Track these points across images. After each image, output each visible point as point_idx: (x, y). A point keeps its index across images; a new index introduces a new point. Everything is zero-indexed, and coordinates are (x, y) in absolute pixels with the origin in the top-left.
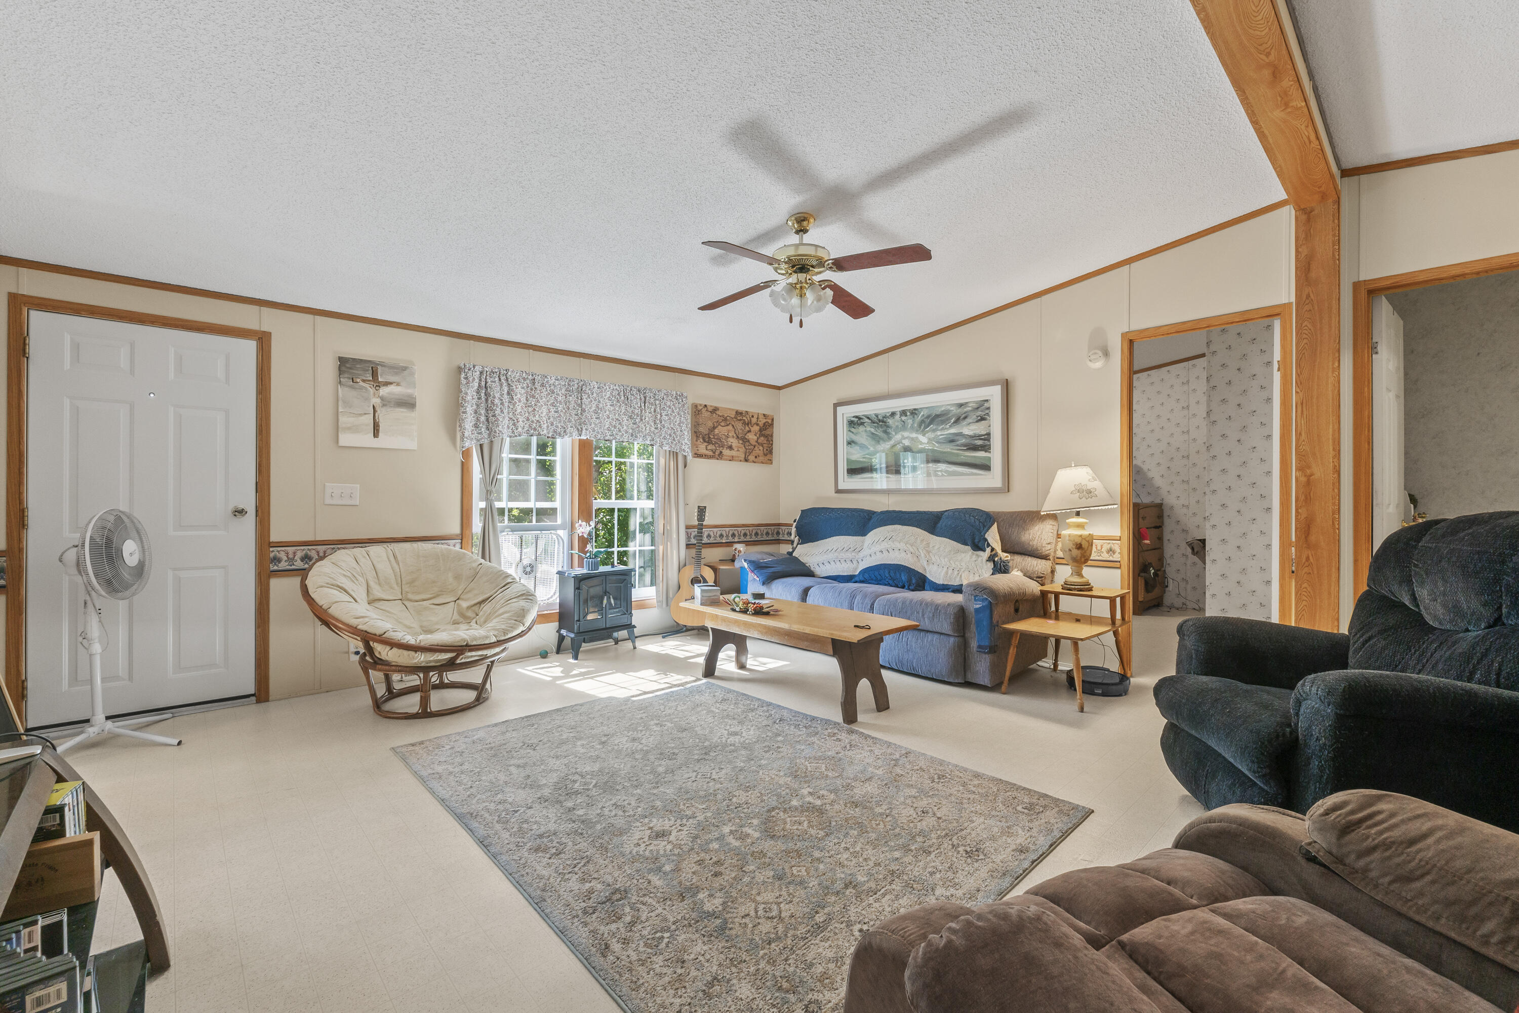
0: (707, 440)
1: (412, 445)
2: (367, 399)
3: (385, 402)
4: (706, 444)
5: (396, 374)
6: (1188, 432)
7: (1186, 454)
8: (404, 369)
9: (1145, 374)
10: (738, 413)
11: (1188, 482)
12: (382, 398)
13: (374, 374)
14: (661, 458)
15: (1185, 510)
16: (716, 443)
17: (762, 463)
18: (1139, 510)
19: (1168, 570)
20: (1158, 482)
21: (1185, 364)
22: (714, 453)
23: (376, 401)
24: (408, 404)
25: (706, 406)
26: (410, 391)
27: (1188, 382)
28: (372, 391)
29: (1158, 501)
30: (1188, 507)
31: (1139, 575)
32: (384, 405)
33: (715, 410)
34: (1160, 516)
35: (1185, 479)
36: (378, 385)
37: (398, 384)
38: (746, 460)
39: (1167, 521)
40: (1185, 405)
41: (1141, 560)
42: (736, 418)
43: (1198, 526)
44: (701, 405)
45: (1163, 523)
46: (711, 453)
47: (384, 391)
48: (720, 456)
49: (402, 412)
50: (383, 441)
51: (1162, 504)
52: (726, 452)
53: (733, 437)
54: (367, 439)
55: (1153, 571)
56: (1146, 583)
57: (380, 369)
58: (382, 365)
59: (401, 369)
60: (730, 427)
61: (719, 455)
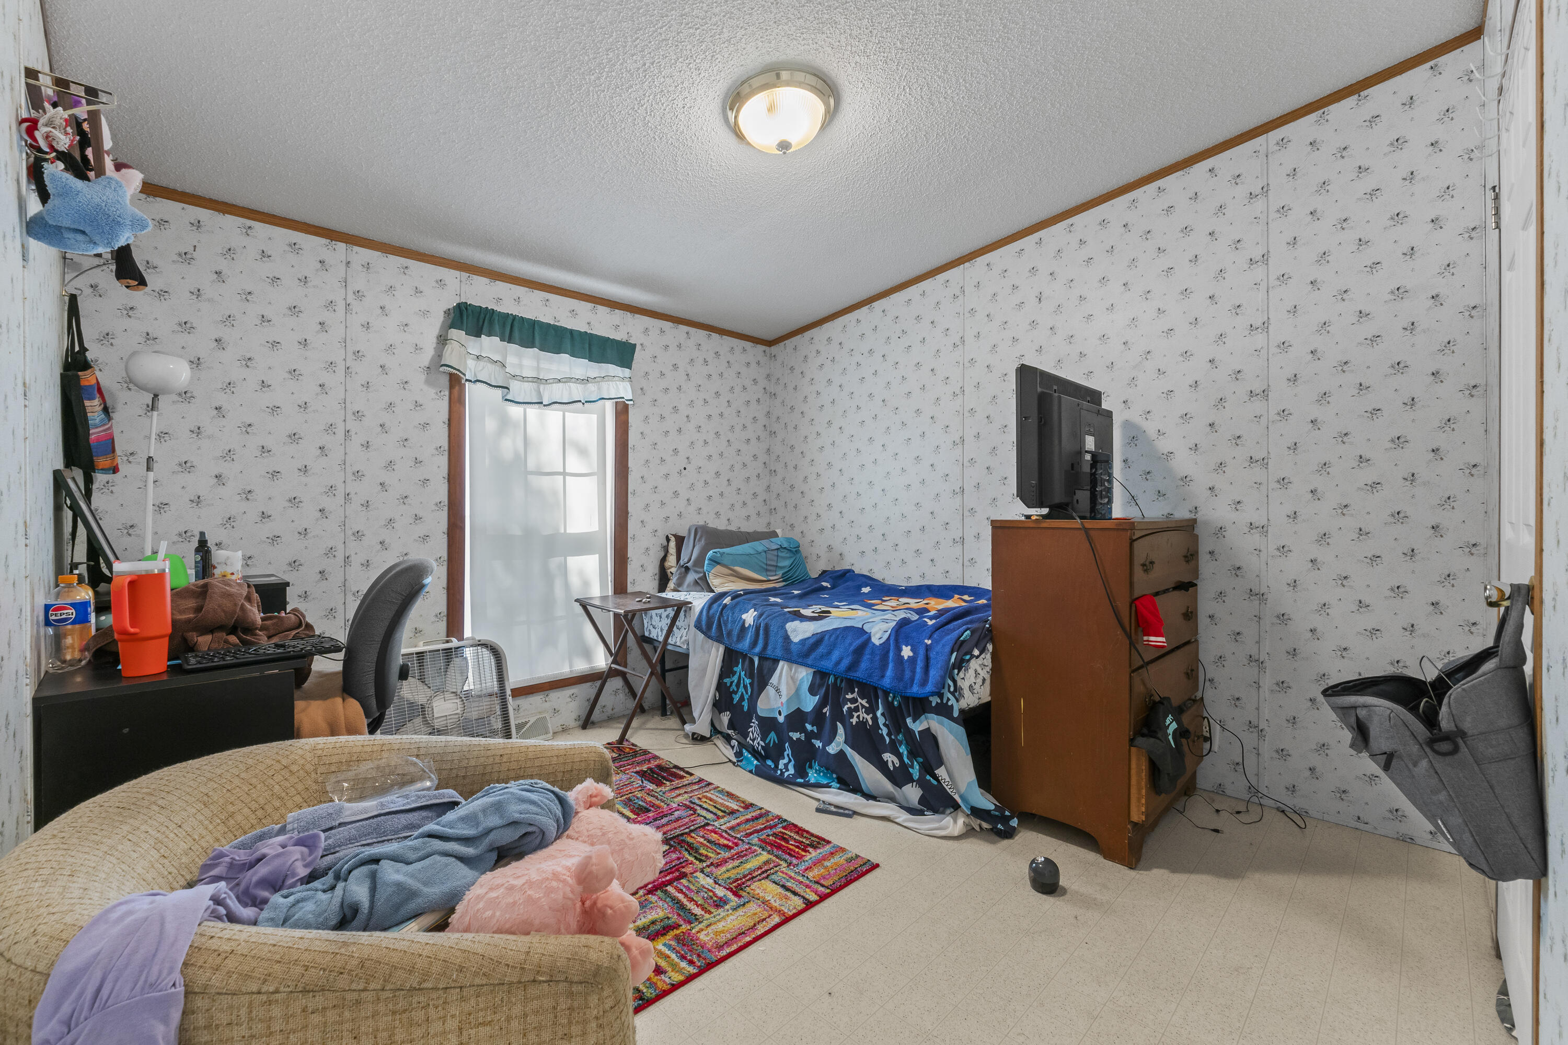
6: (1266, 325)
7: (1258, 387)
9: (1151, 188)
11: (1264, 462)
15: (1256, 539)
18: (1132, 541)
19: (1209, 695)
20: (1184, 463)
21: (1258, 142)
27: (1265, 190)
29: (1183, 514)
30: (1263, 529)
31: (1132, 741)
34: (1191, 556)
35: (1258, 456)
39: (1206, 566)
40: (1257, 254)
41: (1139, 688)
43: (1294, 584)
45: (1196, 572)
51: (1195, 521)
55: (1174, 726)
56: (1154, 770)
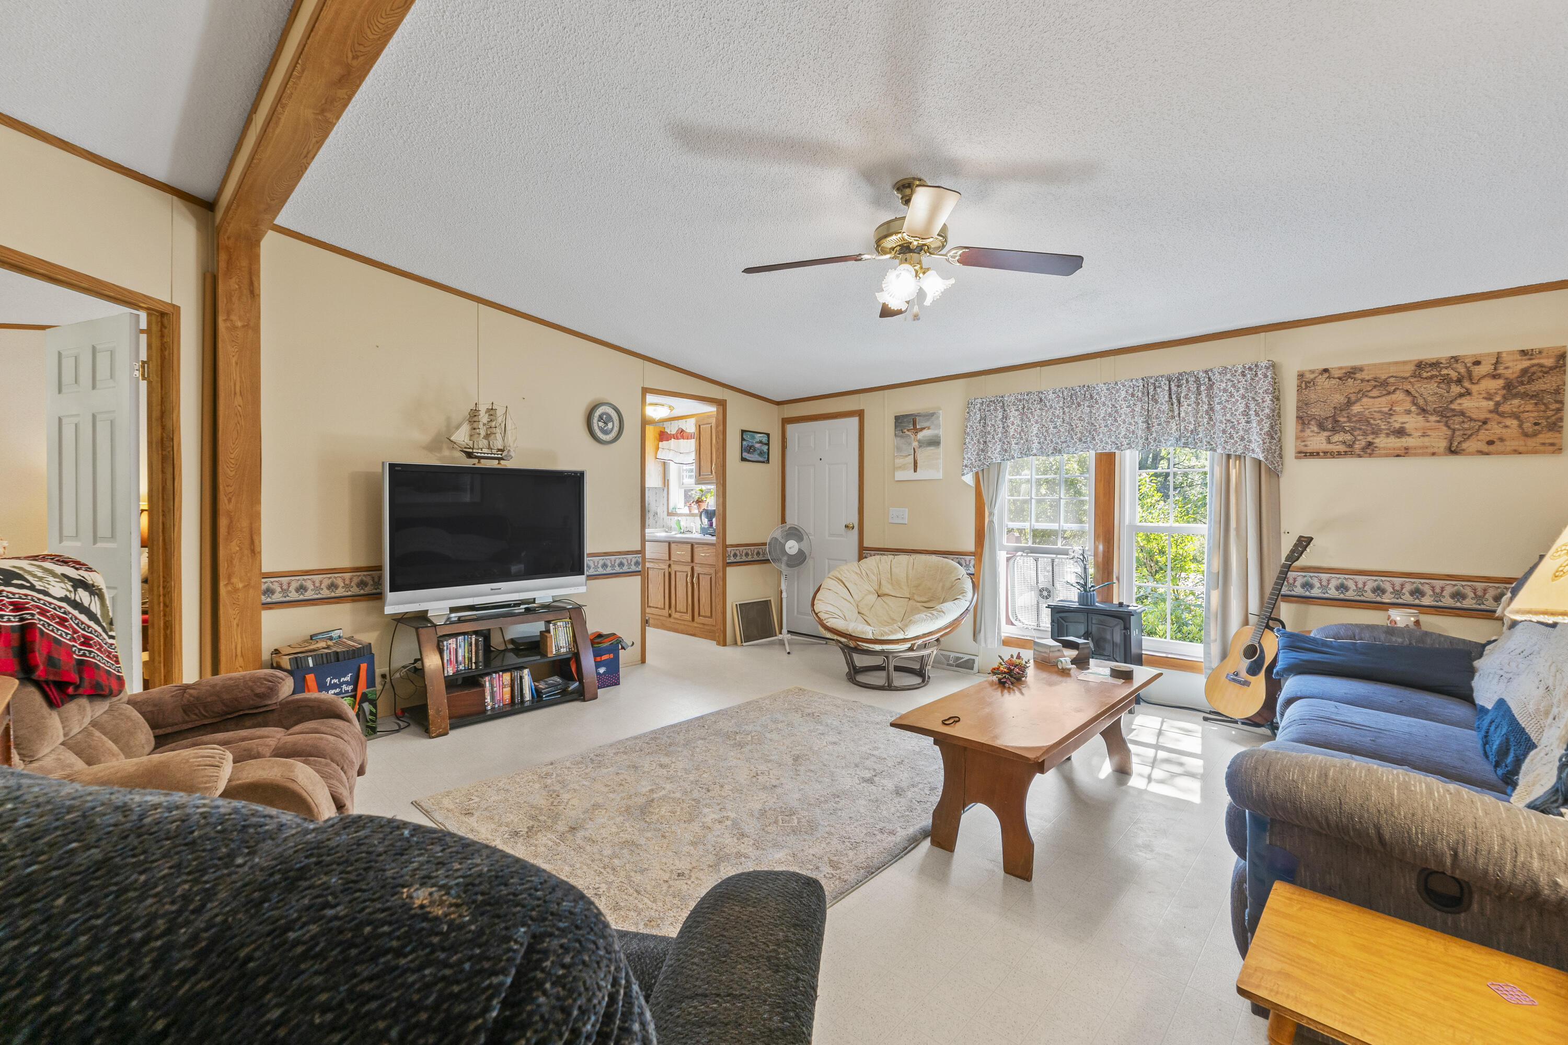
0: (1331, 425)
1: (940, 475)
2: (910, 444)
3: (922, 444)
4: (1326, 434)
5: (928, 420)
8: (932, 414)
10: (1420, 365)
12: (919, 441)
13: (914, 424)
14: (1215, 466)
16: (1354, 429)
17: (1517, 452)
22: (1350, 446)
23: (915, 444)
24: (934, 442)
25: (1326, 370)
26: (936, 432)
28: (913, 437)
32: (920, 447)
33: (1351, 373)
36: (916, 431)
37: (929, 428)
38: (1452, 451)
42: (1420, 376)
44: (1312, 372)
46: (1342, 448)
47: (921, 435)
48: (1369, 450)
49: (931, 450)
50: (921, 474)
52: (1381, 441)
53: (1408, 412)
54: (909, 474)
57: (918, 418)
58: (919, 415)
59: (930, 416)
60: (1399, 396)
61: (1364, 449)
